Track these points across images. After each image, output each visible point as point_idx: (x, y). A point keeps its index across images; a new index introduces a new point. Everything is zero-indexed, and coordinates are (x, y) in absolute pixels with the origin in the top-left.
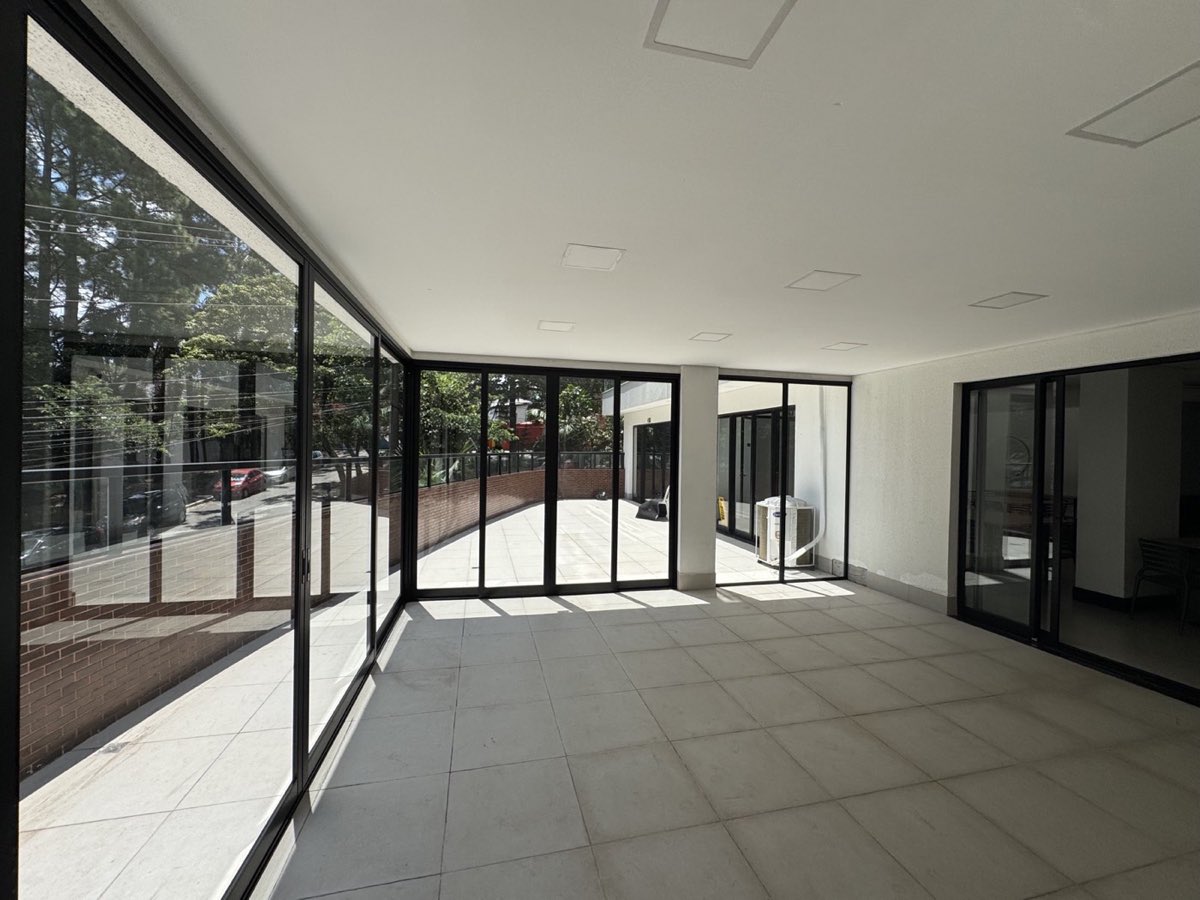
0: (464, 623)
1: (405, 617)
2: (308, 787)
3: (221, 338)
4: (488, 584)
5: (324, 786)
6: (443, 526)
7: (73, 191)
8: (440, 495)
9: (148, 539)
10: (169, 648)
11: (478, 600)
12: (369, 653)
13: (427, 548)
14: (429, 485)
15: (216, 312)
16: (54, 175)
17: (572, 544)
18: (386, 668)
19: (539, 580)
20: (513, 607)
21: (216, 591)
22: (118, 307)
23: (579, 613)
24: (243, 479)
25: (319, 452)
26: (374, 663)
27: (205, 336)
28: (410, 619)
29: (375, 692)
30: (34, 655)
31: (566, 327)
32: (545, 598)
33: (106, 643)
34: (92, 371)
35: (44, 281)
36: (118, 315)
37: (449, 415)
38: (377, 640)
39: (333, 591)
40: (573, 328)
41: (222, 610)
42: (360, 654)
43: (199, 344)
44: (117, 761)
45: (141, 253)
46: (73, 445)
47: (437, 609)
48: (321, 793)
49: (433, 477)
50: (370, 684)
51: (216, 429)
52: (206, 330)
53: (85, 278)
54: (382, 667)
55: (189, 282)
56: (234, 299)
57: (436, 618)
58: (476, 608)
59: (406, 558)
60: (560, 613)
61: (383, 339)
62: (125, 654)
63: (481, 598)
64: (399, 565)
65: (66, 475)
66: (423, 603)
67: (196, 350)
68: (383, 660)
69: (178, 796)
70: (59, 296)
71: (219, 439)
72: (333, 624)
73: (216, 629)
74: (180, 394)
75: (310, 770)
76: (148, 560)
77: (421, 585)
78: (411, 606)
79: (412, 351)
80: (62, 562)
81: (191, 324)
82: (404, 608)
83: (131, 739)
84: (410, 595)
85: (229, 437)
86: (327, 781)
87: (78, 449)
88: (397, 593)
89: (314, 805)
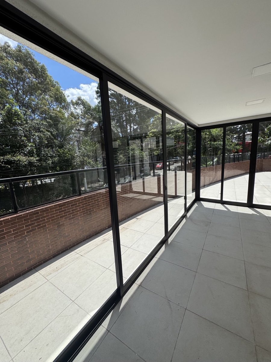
0: (213, 210)
1: (196, 205)
2: (168, 238)
3: (155, 130)
4: (224, 199)
5: (171, 240)
6: (211, 179)
7: (129, 103)
8: (210, 170)
9: (142, 179)
10: (145, 202)
11: (220, 204)
12: (185, 212)
13: (204, 186)
14: (206, 167)
15: (154, 124)
16: (126, 101)
17: (265, 189)
18: (189, 217)
19: (245, 201)
20: (233, 209)
21: (153, 191)
22: (137, 127)
23: (262, 216)
24: (161, 165)
25: (178, 157)
26: (186, 215)
27: (152, 130)
28: (197, 206)
29: (186, 222)
30: (126, 198)
31: (261, 101)
32: (247, 208)
33: (136, 198)
34: (134, 143)
35: (126, 125)
36: (137, 129)
37: (216, 143)
38: (187, 210)
39: (178, 195)
40: (264, 101)
41: (154, 195)
42: (182, 212)
43: (151, 133)
44: (137, 221)
45: (140, 113)
46: (131, 159)
47: (205, 204)
48: (171, 241)
49: (208, 164)
50: (184, 220)
51: (155, 153)
52: (152, 129)
53: (132, 122)
54: (188, 216)
55: (149, 117)
56: (157, 119)
57: (205, 207)
58: (219, 207)
59: (197, 188)
60: (253, 214)
61: (188, 123)
62: (138, 201)
63: (221, 204)
64: (195, 191)
65: (130, 165)
66: (202, 202)
67: (151, 134)
68: (189, 215)
69: (146, 231)
70: (129, 127)
71: (156, 155)
72: (177, 203)
73: (154, 199)
74: (149, 145)
75: (169, 235)
76: (142, 182)
77: (201, 197)
78: (198, 202)
79: (198, 125)
80: (130, 182)
81: (150, 128)
82: (196, 202)
83: (139, 218)
84: (198, 199)
85: (158, 155)
86: (172, 239)
87: (132, 160)
88: (194, 198)
89: (169, 243)
